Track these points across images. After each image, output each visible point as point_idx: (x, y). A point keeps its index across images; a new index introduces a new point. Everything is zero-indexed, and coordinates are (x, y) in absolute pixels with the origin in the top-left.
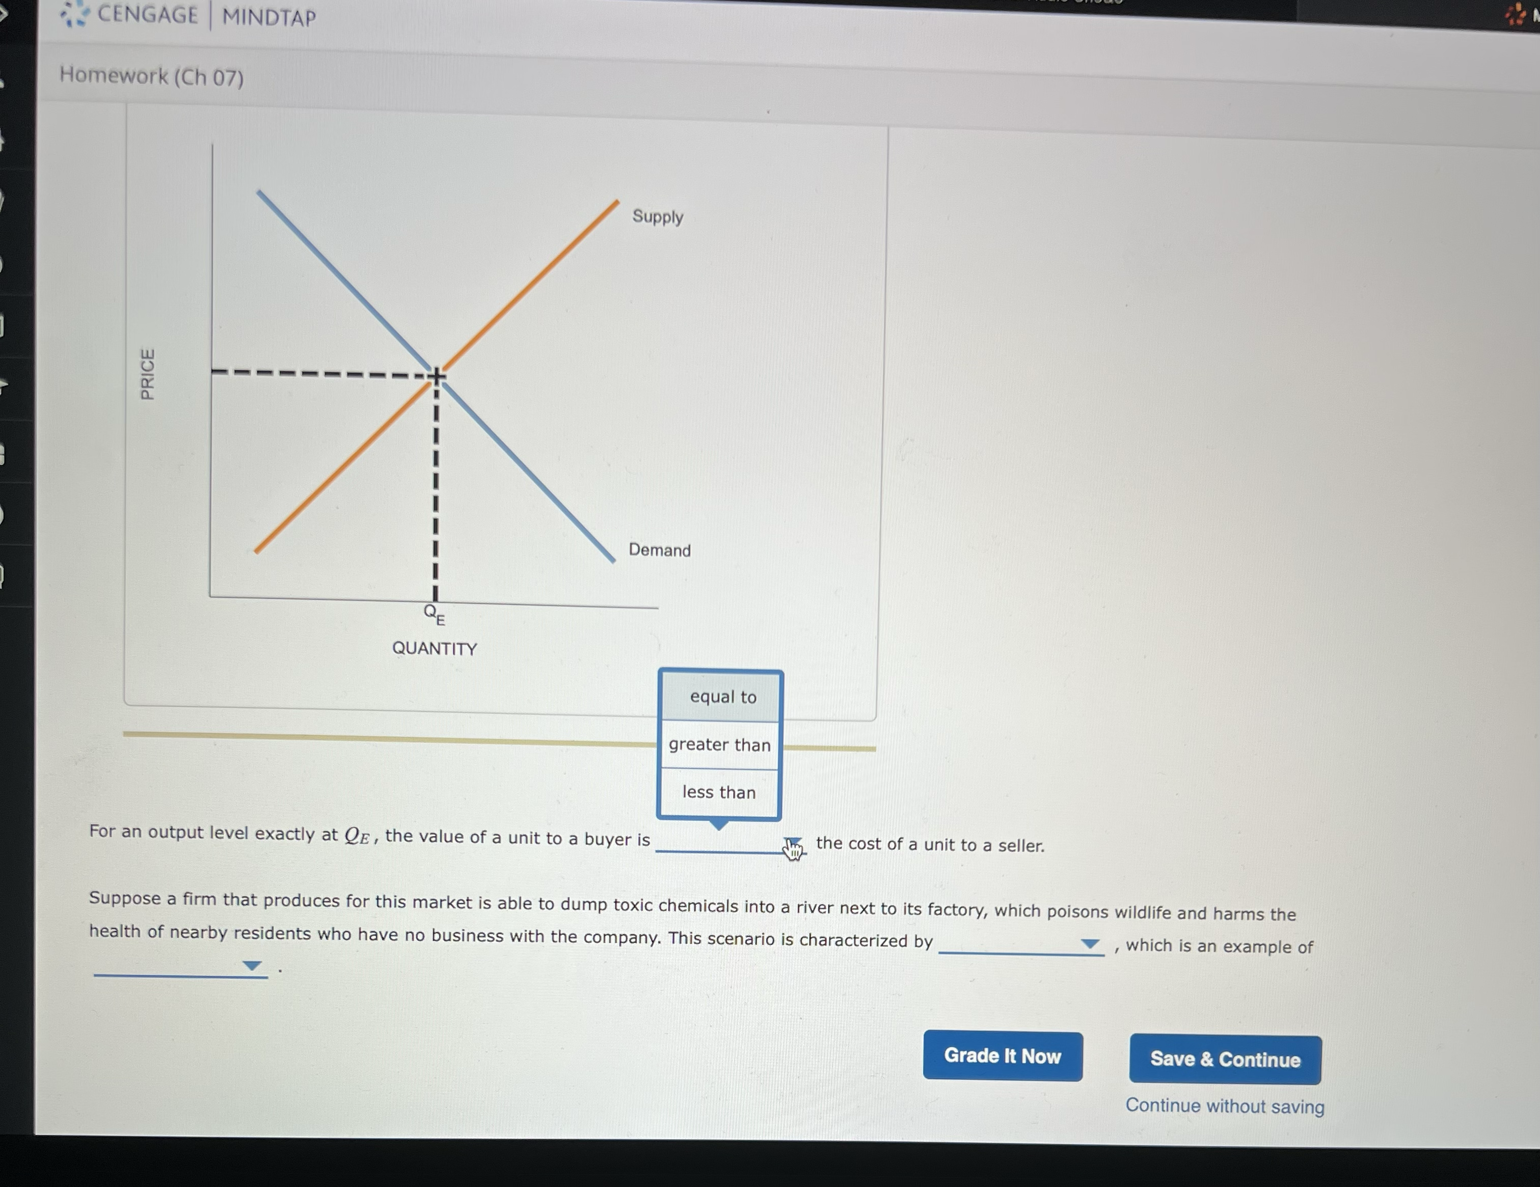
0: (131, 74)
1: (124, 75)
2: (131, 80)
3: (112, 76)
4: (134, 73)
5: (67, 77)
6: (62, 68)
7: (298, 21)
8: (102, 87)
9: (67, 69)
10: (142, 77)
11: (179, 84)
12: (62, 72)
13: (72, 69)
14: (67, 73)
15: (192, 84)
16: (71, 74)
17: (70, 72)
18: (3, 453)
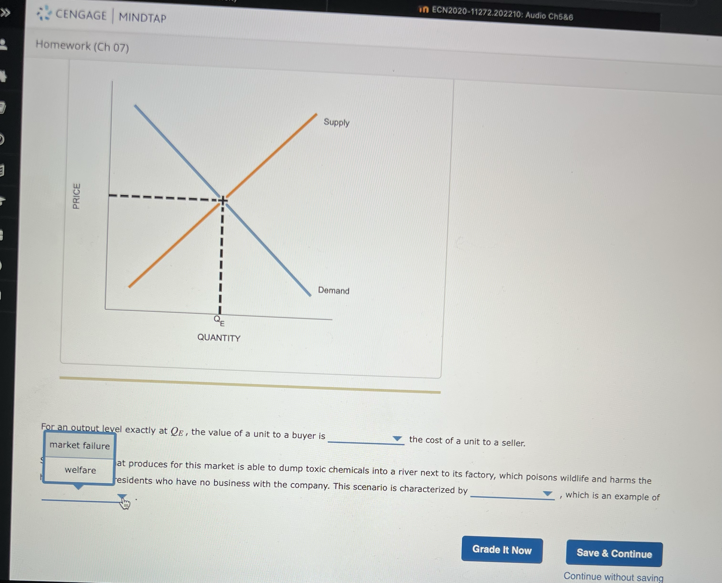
0: (72, 45)
1: (68, 45)
2: (72, 48)
3: (62, 45)
4: (74, 44)
5: (39, 46)
6: (37, 41)
7: (157, 20)
8: (57, 51)
9: (39, 41)
10: (78, 46)
11: (96, 51)
12: (37, 43)
13: (42, 41)
14: (39, 44)
15: (103, 51)
16: (42, 44)
17: (41, 43)
18: (2, 234)
